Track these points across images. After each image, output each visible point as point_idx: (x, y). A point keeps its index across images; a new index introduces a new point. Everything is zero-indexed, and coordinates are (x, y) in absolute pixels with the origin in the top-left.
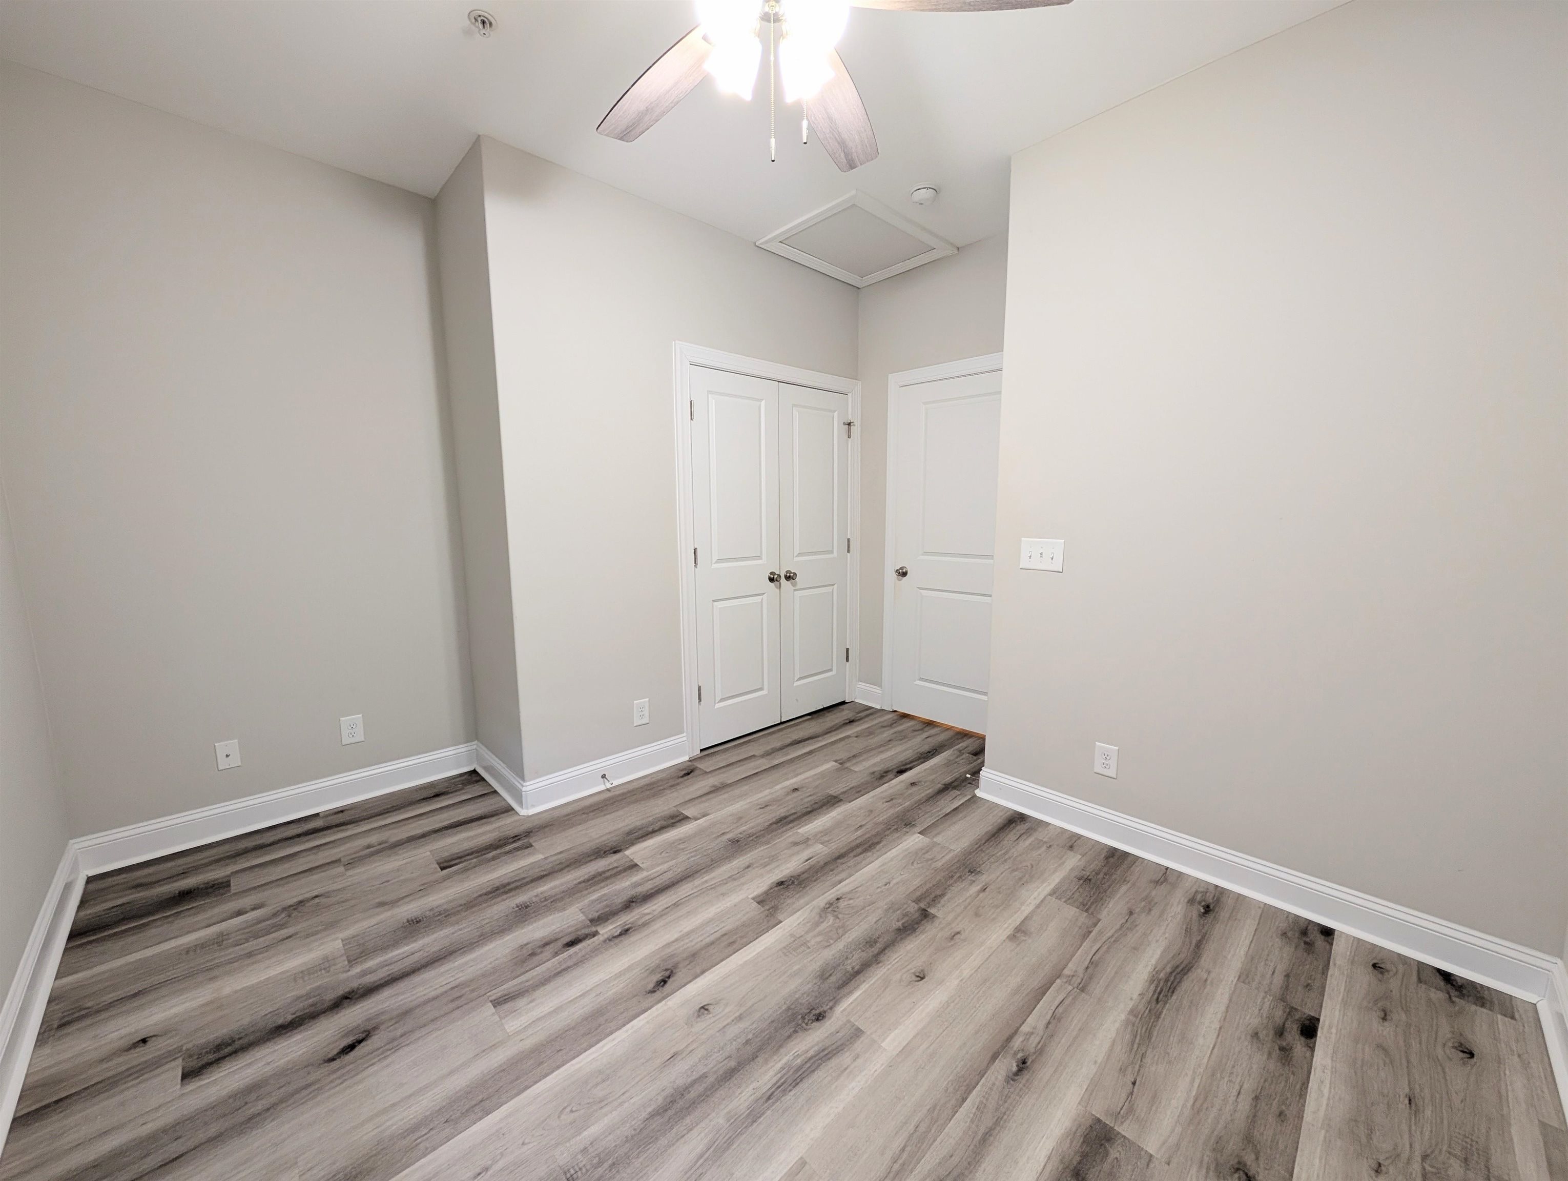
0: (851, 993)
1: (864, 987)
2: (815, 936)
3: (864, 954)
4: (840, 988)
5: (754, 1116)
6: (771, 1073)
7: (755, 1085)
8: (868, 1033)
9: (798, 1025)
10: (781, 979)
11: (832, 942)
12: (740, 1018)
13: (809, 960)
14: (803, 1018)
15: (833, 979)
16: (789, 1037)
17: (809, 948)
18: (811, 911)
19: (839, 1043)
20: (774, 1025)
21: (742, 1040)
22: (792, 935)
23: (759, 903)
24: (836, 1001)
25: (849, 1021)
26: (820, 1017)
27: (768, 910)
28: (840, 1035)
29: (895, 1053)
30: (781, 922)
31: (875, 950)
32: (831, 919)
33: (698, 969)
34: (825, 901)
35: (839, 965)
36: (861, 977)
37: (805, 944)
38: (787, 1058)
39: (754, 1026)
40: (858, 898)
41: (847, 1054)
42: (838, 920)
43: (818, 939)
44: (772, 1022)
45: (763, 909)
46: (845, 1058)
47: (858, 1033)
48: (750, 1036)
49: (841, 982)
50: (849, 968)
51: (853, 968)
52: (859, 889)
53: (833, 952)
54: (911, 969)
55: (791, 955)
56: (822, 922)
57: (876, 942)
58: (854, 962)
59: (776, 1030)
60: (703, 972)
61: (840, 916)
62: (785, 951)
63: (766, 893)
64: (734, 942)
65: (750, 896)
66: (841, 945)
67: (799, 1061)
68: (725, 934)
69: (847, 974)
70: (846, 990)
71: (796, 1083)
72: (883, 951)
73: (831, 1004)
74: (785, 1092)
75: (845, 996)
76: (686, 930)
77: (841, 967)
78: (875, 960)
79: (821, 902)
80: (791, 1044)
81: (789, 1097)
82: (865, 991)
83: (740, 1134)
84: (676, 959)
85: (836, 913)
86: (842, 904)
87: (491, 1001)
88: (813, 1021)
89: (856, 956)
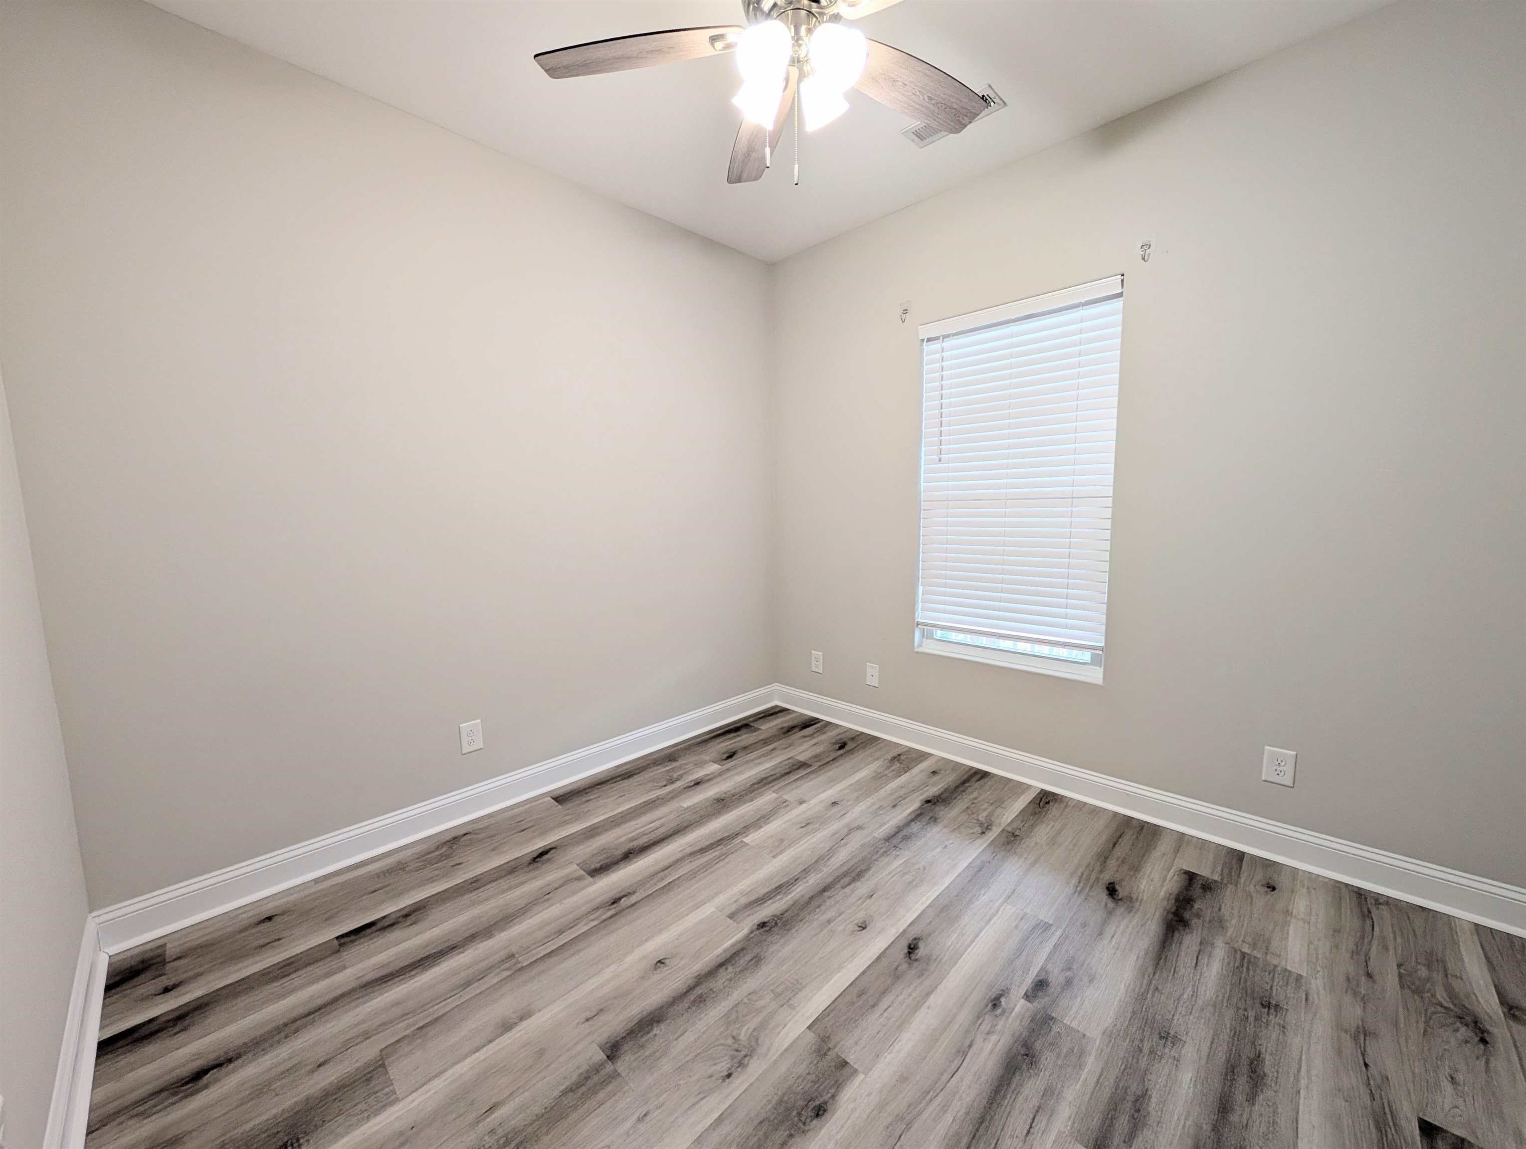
0: (733, 945)
1: (719, 951)
2: (764, 1007)
3: (711, 985)
4: (743, 949)
5: (806, 871)
6: (798, 890)
7: (807, 885)
8: (723, 916)
9: (781, 919)
10: (799, 954)
11: (745, 1000)
12: (829, 922)
13: (773, 976)
14: (776, 924)
15: (748, 958)
16: (787, 911)
17: (772, 991)
18: (769, 1049)
19: (748, 909)
20: (800, 918)
21: (823, 908)
22: (792, 1007)
23: (847, 1063)
24: (747, 938)
25: (738, 924)
26: (762, 925)
27: (829, 1049)
28: (747, 913)
29: (707, 904)
30: (809, 1028)
31: (698, 991)
32: (743, 1035)
33: (884, 962)
34: (750, 1069)
35: (740, 972)
36: (721, 960)
37: (777, 996)
38: (787, 899)
39: (816, 917)
40: (698, 1080)
41: (743, 903)
42: (734, 1034)
43: (762, 1003)
44: (801, 920)
45: (836, 1050)
46: (744, 901)
47: (731, 916)
48: (818, 910)
49: (741, 955)
50: (730, 969)
51: (727, 969)
52: (693, 1100)
53: (745, 986)
54: (667, 970)
55: (792, 981)
56: (755, 1029)
57: (694, 1001)
58: (724, 975)
59: (798, 915)
60: (878, 958)
61: (730, 1041)
62: (799, 986)
63: (838, 1086)
64: (859, 996)
65: (861, 1077)
66: (737, 995)
67: (779, 897)
68: (873, 1006)
69: (734, 962)
70: (739, 947)
71: (780, 887)
72: (690, 989)
73: (752, 935)
74: (787, 882)
75: (740, 942)
76: (923, 1010)
77: (738, 970)
78: (701, 979)
79: (756, 1068)
80: (784, 907)
81: (785, 880)
82: (719, 947)
83: (811, 865)
84: (914, 972)
85: (736, 1046)
86: (724, 1066)
87: (1052, 925)
88: (768, 922)
89: (720, 983)
